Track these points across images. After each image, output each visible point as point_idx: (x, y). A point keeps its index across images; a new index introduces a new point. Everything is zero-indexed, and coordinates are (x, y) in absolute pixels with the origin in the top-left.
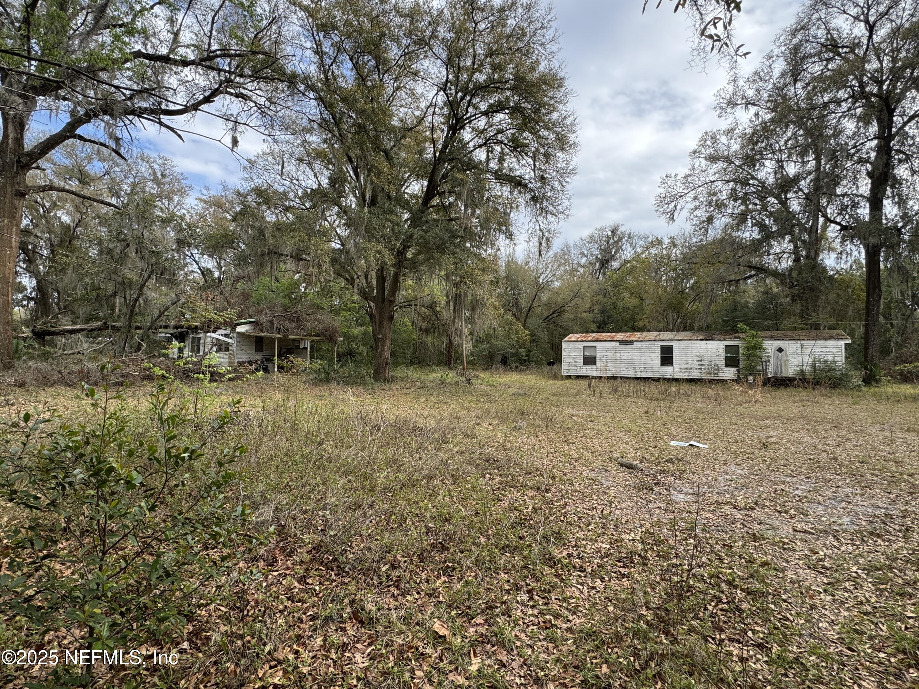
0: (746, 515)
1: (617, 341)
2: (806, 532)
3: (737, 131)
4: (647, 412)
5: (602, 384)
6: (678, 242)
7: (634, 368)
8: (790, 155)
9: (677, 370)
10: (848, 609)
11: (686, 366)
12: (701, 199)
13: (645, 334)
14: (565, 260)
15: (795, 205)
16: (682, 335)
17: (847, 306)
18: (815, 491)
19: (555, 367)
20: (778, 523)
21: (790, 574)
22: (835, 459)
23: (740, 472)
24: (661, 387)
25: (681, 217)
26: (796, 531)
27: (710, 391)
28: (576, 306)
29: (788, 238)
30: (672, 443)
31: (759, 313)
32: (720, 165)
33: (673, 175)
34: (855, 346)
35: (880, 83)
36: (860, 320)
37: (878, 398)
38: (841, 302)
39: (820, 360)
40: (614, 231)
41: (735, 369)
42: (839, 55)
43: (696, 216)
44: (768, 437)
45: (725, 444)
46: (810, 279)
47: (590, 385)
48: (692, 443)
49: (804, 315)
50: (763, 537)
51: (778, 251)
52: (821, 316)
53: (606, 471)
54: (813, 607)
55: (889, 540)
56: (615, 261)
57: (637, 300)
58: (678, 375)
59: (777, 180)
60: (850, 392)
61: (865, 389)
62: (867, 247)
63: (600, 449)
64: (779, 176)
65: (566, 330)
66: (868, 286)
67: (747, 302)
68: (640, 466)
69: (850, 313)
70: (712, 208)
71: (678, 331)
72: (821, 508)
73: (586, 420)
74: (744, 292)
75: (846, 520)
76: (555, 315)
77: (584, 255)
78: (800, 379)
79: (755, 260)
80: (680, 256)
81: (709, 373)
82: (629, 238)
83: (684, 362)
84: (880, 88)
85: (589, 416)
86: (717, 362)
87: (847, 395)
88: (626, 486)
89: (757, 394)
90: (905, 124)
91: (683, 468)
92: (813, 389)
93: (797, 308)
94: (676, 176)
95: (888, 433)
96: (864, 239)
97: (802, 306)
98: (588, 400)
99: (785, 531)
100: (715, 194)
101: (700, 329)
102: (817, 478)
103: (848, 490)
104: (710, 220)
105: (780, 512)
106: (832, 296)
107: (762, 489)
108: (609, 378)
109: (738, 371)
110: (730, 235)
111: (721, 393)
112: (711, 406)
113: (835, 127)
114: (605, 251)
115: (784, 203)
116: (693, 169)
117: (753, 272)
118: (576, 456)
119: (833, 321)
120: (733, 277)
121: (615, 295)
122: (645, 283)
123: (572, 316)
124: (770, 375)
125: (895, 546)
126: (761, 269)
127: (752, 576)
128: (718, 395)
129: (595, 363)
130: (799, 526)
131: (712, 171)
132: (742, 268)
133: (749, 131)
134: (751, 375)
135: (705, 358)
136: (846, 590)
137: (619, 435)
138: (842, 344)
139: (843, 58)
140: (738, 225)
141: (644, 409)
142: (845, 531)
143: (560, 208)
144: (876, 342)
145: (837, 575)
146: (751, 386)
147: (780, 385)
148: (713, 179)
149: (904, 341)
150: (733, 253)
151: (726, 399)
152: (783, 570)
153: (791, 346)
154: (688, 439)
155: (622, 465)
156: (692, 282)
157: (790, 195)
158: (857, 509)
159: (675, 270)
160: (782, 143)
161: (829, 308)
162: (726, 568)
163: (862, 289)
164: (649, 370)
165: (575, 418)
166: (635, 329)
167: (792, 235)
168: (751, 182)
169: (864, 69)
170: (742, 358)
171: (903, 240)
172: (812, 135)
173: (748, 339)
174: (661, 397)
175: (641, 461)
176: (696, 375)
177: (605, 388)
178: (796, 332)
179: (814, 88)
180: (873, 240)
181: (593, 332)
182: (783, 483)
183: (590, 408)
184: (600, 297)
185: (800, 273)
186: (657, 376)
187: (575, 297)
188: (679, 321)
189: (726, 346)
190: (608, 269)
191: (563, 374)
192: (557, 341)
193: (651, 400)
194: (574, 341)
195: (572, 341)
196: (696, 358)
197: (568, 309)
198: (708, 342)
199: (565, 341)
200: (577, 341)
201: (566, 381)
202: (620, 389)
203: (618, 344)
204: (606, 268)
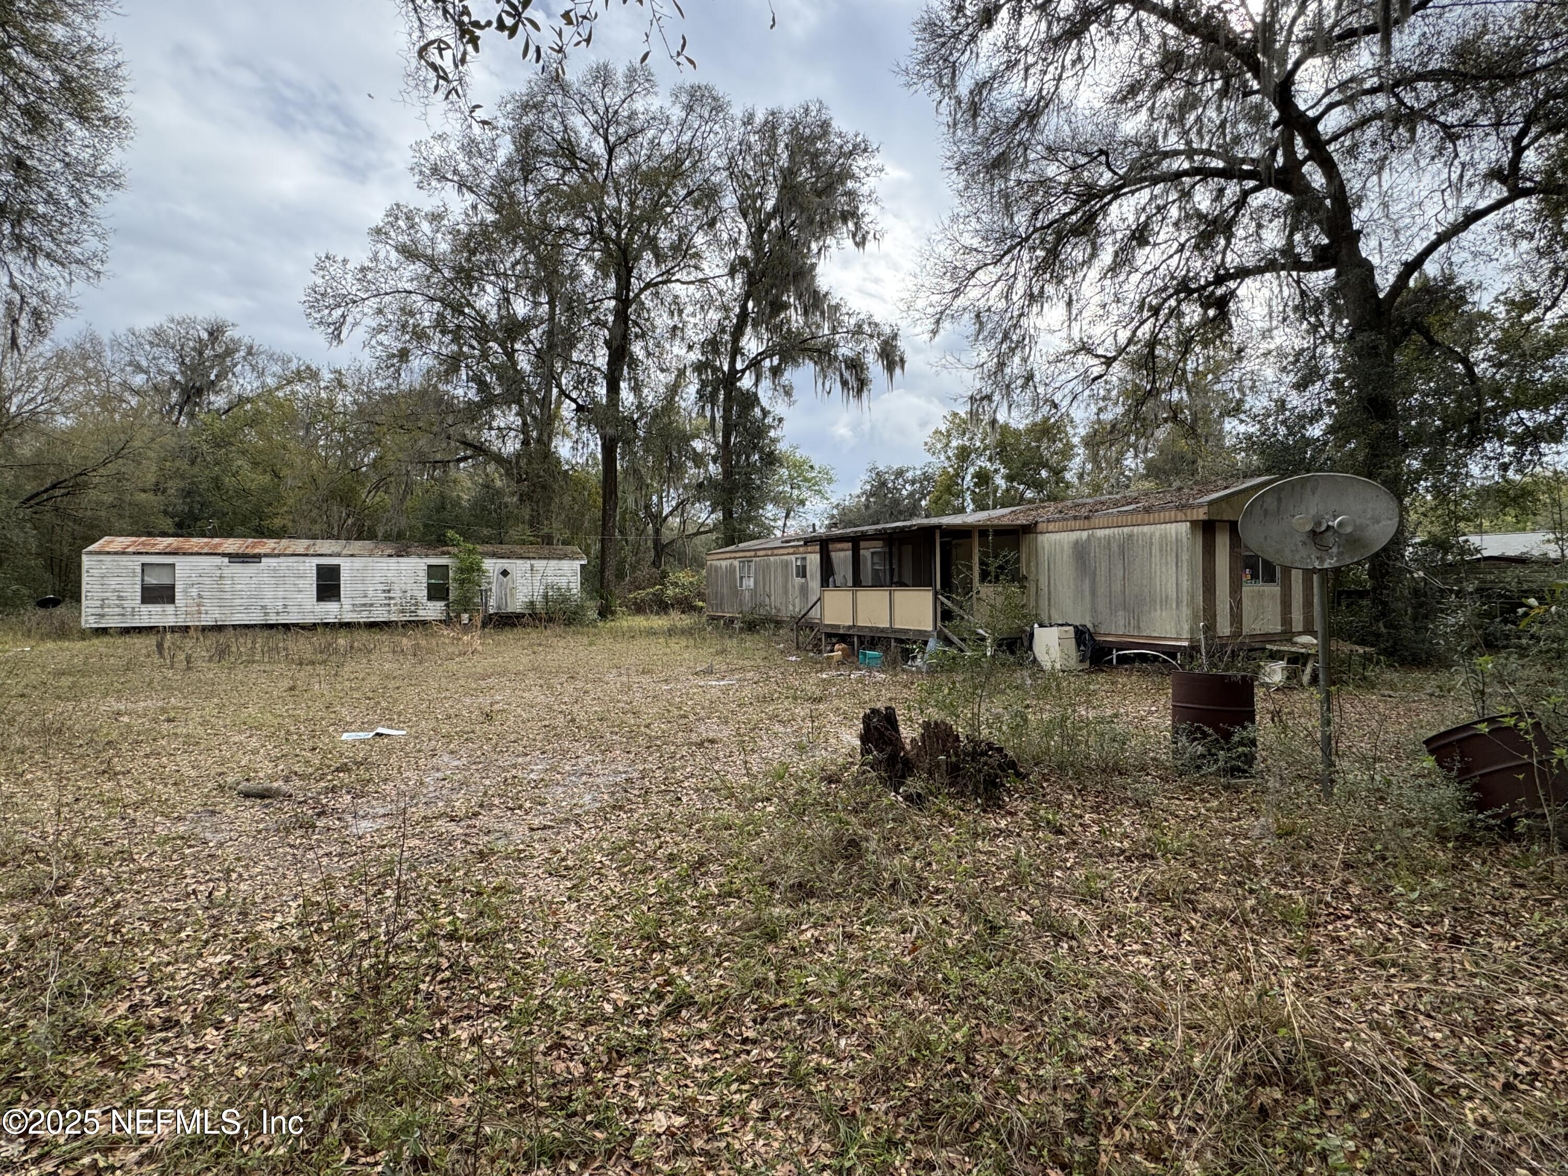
0: (469, 826)
1: (224, 555)
2: (545, 827)
3: (445, 222)
4: (292, 689)
5: (189, 643)
6: (348, 381)
7: (264, 607)
8: (518, 286)
9: (347, 607)
10: (594, 912)
11: (364, 601)
12: (390, 317)
13: (284, 542)
14: (88, 371)
15: (524, 363)
16: (357, 546)
17: (583, 515)
18: (553, 769)
19: (60, 611)
20: (510, 826)
21: (529, 892)
22: (573, 720)
23: (456, 763)
24: (318, 639)
25: (355, 337)
26: (532, 830)
27: (405, 641)
28: (120, 477)
29: (515, 408)
30: (345, 736)
31: (476, 516)
32: (419, 268)
33: (339, 258)
34: (592, 568)
35: (619, 228)
36: (596, 533)
37: (616, 635)
38: (576, 507)
39: (552, 588)
40: (215, 332)
41: (443, 603)
42: (577, 169)
43: (381, 344)
44: (492, 705)
45: (433, 724)
46: (542, 473)
47: (160, 646)
48: (380, 730)
49: (534, 523)
50: (493, 852)
51: (502, 425)
52: (554, 526)
53: (213, 813)
54: (557, 925)
55: (631, 810)
56: (217, 393)
57: (268, 477)
58: (348, 617)
59: (501, 318)
60: (585, 629)
61: (600, 624)
62: (603, 438)
63: (193, 773)
64: (504, 312)
65: (92, 527)
66: (604, 489)
67: (459, 498)
68: (285, 788)
69: (586, 524)
70: (407, 337)
71: (348, 539)
72: (560, 789)
73: (155, 720)
74: (454, 482)
75: (587, 798)
76: (58, 492)
77: (138, 368)
78: (530, 615)
79: (471, 434)
80: (353, 408)
81: (402, 612)
82: (250, 352)
83: (361, 594)
84: (619, 234)
85: (163, 710)
86: (416, 593)
87: (583, 634)
88: (260, 832)
89: (473, 639)
90: (642, 290)
91: (367, 776)
92: (546, 628)
93: (526, 513)
94: (345, 261)
95: (624, 679)
96: (600, 427)
97: (532, 510)
98: (158, 677)
99: (520, 833)
100: (412, 314)
101: (387, 538)
102: (555, 751)
103: (588, 759)
104: (404, 355)
105: (512, 809)
106: (567, 499)
107: (487, 782)
108: (204, 629)
109: (447, 606)
110: (435, 386)
111: (423, 643)
112: (407, 666)
113: (572, 267)
114: (193, 368)
115: (510, 354)
116: (375, 258)
117: (469, 452)
118: (135, 797)
119: (567, 534)
120: (439, 457)
121: (217, 463)
122: (284, 447)
123: (108, 498)
124: (491, 611)
125: (636, 815)
126: (480, 449)
127: (481, 914)
128: (417, 645)
129: (171, 600)
130: (536, 822)
131: (407, 274)
132: (453, 444)
133: (464, 229)
134: (465, 611)
135: (396, 587)
136: (592, 888)
137: (236, 739)
138: (577, 565)
139: (582, 176)
140: (447, 372)
141: (287, 683)
142: (587, 813)
143: (76, 250)
144: (612, 562)
145: (580, 873)
146: (466, 629)
147: (505, 625)
148: (408, 286)
149: (638, 562)
150: (440, 418)
151: (430, 651)
152: (521, 889)
153: (518, 567)
154: (372, 725)
155: (247, 795)
156: (372, 455)
157: (518, 346)
158: (598, 781)
159: (342, 430)
160: (508, 265)
161: (563, 515)
162: (445, 915)
163: (598, 493)
164: (295, 609)
165: (126, 719)
166: (262, 533)
167: (521, 406)
168: (466, 310)
169: (603, 203)
170: (452, 586)
171: (638, 436)
172: (545, 268)
173: (461, 555)
174: (319, 657)
175: (287, 780)
176: (380, 615)
177: (200, 649)
178: (525, 548)
179: (549, 201)
180: (610, 431)
181: (164, 534)
182: (514, 766)
183: (164, 694)
184: (184, 464)
185: (529, 463)
186: (310, 620)
187: (117, 455)
188: (350, 521)
189: (430, 567)
190: (201, 408)
191: (84, 625)
192: (66, 550)
193: (301, 664)
194: (116, 553)
195: (108, 553)
196: (382, 587)
197: (96, 480)
198: (401, 559)
199: (91, 553)
200: (124, 553)
201: (96, 641)
202: (234, 649)
203: (226, 560)
204: (196, 404)
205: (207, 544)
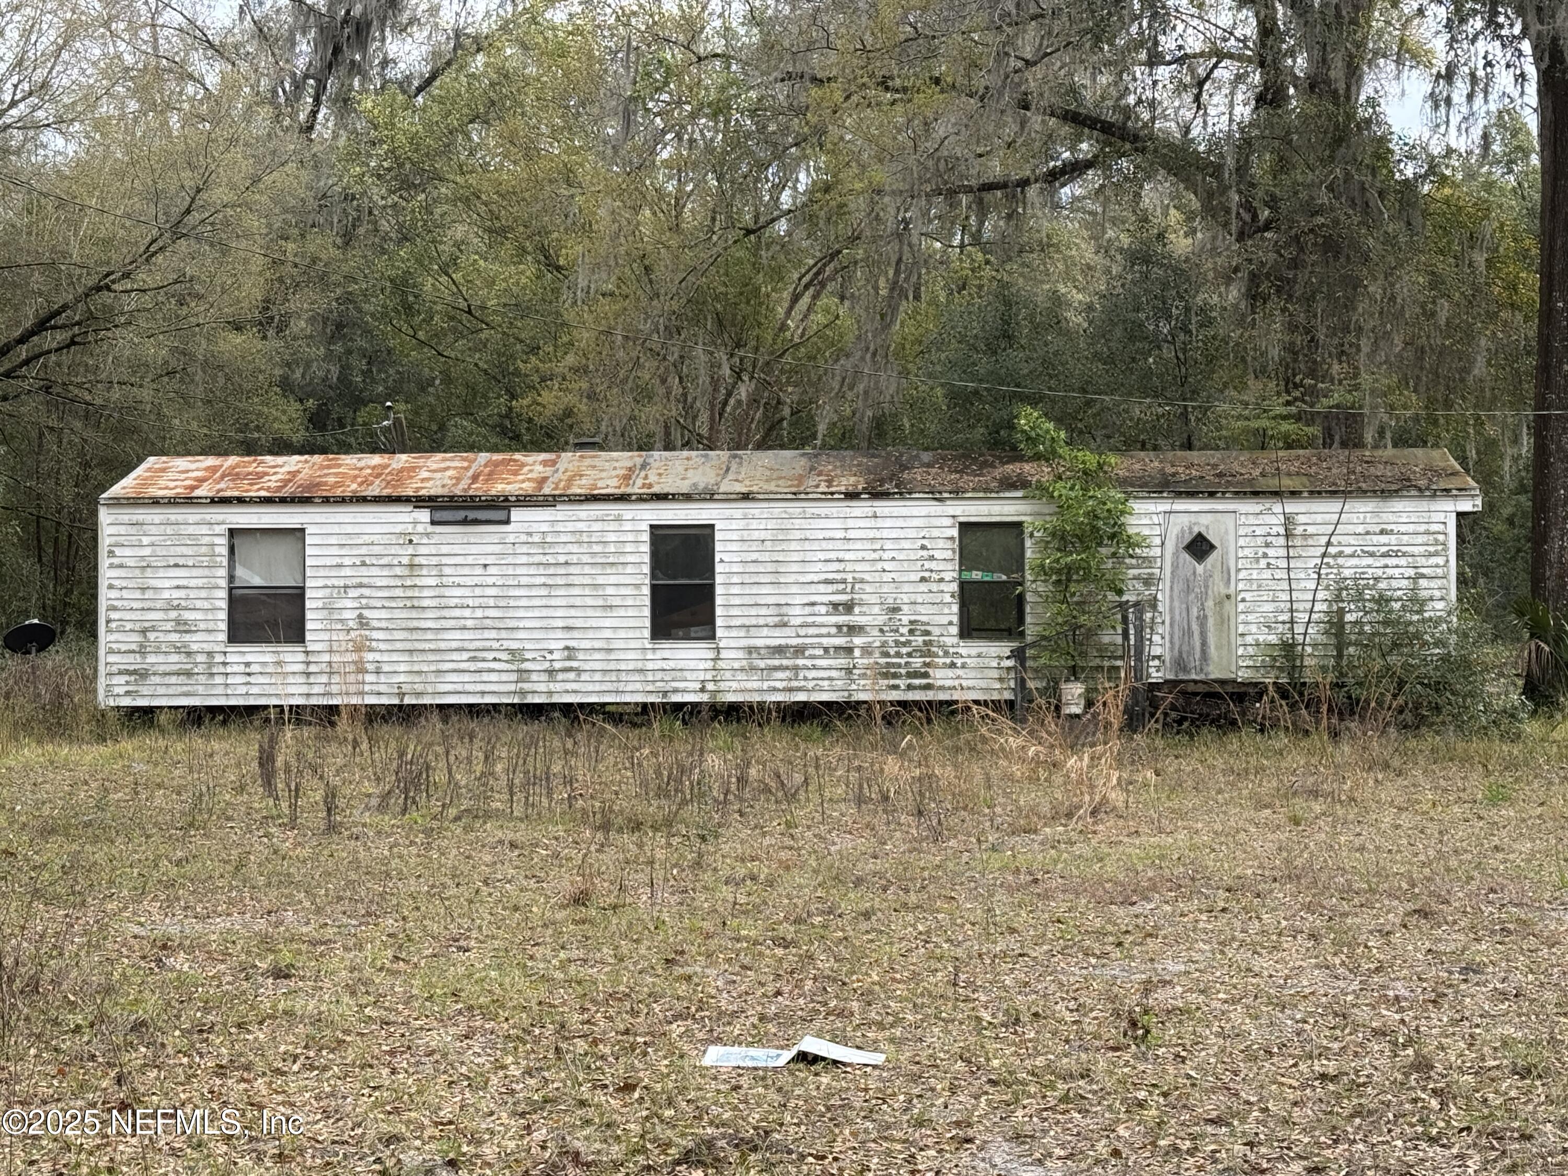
1: (419, 502)
4: (580, 899)
5: (336, 754)
7: (516, 655)
9: (732, 657)
11: (778, 638)
13: (568, 460)
16: (758, 467)
19: (55, 658)
24: (655, 754)
27: (892, 765)
28: (183, 290)
31: (1110, 360)
34: (1499, 527)
36: (1517, 403)
39: (1359, 597)
41: (1003, 648)
44: (1148, 988)
45: (963, 1037)
46: (1323, 198)
47: (266, 760)
48: (811, 1045)
49: (1298, 372)
51: (1194, 44)
52: (1365, 379)
56: (401, 30)
57: (529, 268)
58: (739, 688)
60: (1477, 745)
67: (1057, 300)
69: (1480, 368)
71: (737, 446)
73: (246, 971)
74: (1043, 247)
78: (1283, 692)
79: (1094, 85)
80: (749, 37)
81: (887, 673)
83: (770, 616)
86: (925, 614)
87: (1466, 760)
92: (1335, 735)
93: (1272, 338)
96: (1535, 17)
97: (1292, 328)
98: (260, 850)
101: (843, 438)
106: (1411, 283)
108: (375, 717)
109: (1018, 655)
111: (944, 772)
112: (895, 847)
117: (1086, 148)
121: (405, 235)
122: (568, 177)
123: (158, 352)
124: (1156, 676)
126: (1120, 134)
128: (926, 782)
129: (296, 632)
132: (1036, 122)
134: (1074, 673)
135: (868, 594)
138: (1444, 515)
141: (567, 883)
146: (1077, 731)
147: (1201, 721)
151: (965, 802)
153: (1243, 527)
154: (788, 1025)
161: (1398, 340)
163: (1524, 254)
164: (595, 661)
165: (180, 963)
166: (515, 434)
170: (1035, 589)
173: (1061, 489)
174: (654, 809)
176: (824, 683)
178: (1264, 458)
183: (270, 898)
185: (1282, 165)
186: (633, 693)
187: (177, 231)
188: (743, 391)
189: (965, 527)
190: (365, 77)
191: (104, 700)
192: (67, 499)
193: (605, 827)
194: (172, 502)
195: (156, 502)
196: (826, 595)
197: (130, 303)
198: (884, 507)
199: (117, 502)
200: (189, 501)
201: (127, 745)
202: (440, 776)
203: (424, 515)
204: (355, 68)
205: (377, 473)
